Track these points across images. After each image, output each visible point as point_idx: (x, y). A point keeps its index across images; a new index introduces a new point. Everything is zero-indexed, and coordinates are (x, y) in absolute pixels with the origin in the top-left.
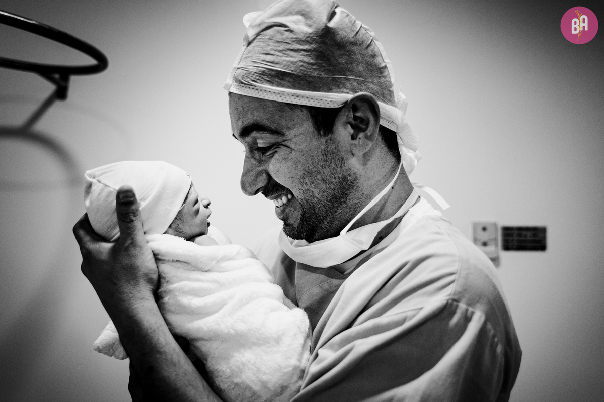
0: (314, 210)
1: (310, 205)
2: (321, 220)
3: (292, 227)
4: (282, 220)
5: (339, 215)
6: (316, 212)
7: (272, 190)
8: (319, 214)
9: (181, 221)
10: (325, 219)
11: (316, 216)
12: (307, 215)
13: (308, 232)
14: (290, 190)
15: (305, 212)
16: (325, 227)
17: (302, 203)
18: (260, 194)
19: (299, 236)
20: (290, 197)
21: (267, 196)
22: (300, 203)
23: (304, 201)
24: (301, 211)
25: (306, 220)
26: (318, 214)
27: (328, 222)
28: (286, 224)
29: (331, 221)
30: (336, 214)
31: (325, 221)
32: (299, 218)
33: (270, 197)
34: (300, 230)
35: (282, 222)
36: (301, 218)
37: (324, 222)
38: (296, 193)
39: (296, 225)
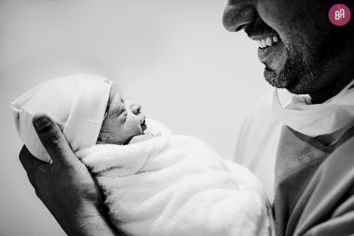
0: (301, 59)
1: (298, 52)
2: (308, 71)
3: (273, 73)
4: (265, 63)
5: (328, 69)
6: (304, 61)
7: (256, 30)
8: (307, 64)
9: (110, 134)
10: (311, 70)
11: (302, 66)
12: (292, 63)
13: (291, 81)
14: (277, 33)
15: (290, 59)
16: (310, 79)
17: (288, 49)
18: (243, 31)
19: (279, 84)
20: (275, 39)
21: (249, 35)
22: (287, 49)
23: (292, 47)
24: (286, 58)
25: (290, 68)
26: (305, 64)
27: (314, 74)
28: (268, 69)
29: (319, 74)
30: (325, 67)
31: (311, 73)
32: (283, 64)
33: (253, 37)
34: (282, 77)
35: (264, 66)
36: (285, 65)
37: (309, 74)
38: (283, 37)
39: (278, 72)
